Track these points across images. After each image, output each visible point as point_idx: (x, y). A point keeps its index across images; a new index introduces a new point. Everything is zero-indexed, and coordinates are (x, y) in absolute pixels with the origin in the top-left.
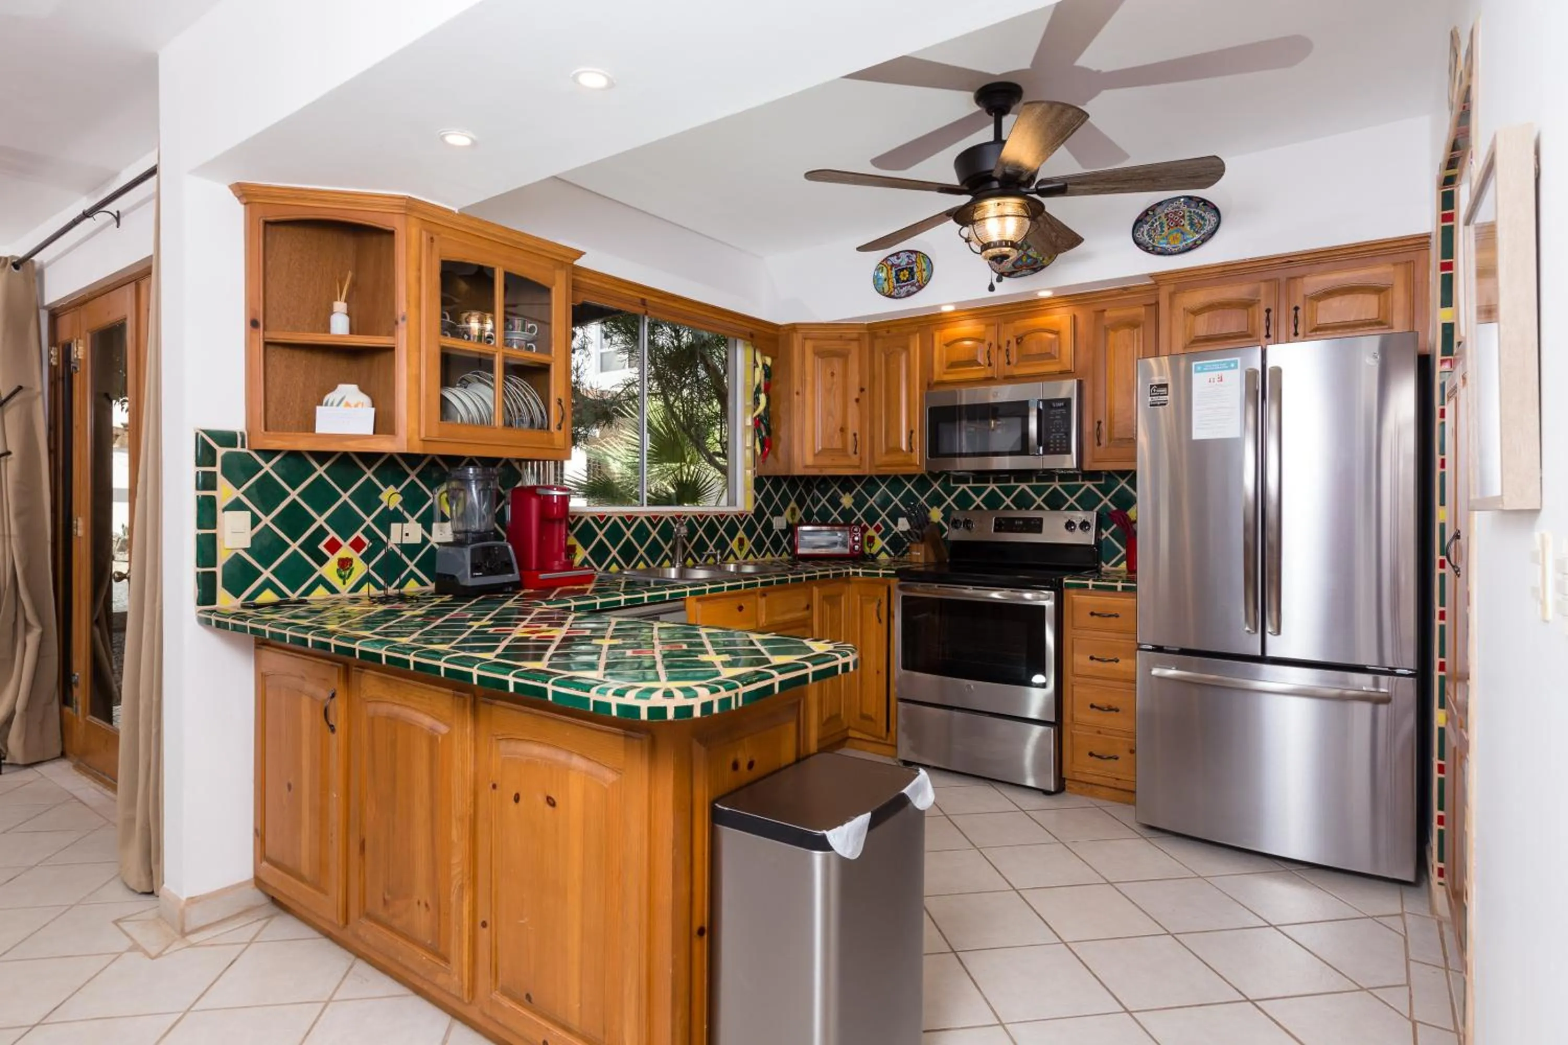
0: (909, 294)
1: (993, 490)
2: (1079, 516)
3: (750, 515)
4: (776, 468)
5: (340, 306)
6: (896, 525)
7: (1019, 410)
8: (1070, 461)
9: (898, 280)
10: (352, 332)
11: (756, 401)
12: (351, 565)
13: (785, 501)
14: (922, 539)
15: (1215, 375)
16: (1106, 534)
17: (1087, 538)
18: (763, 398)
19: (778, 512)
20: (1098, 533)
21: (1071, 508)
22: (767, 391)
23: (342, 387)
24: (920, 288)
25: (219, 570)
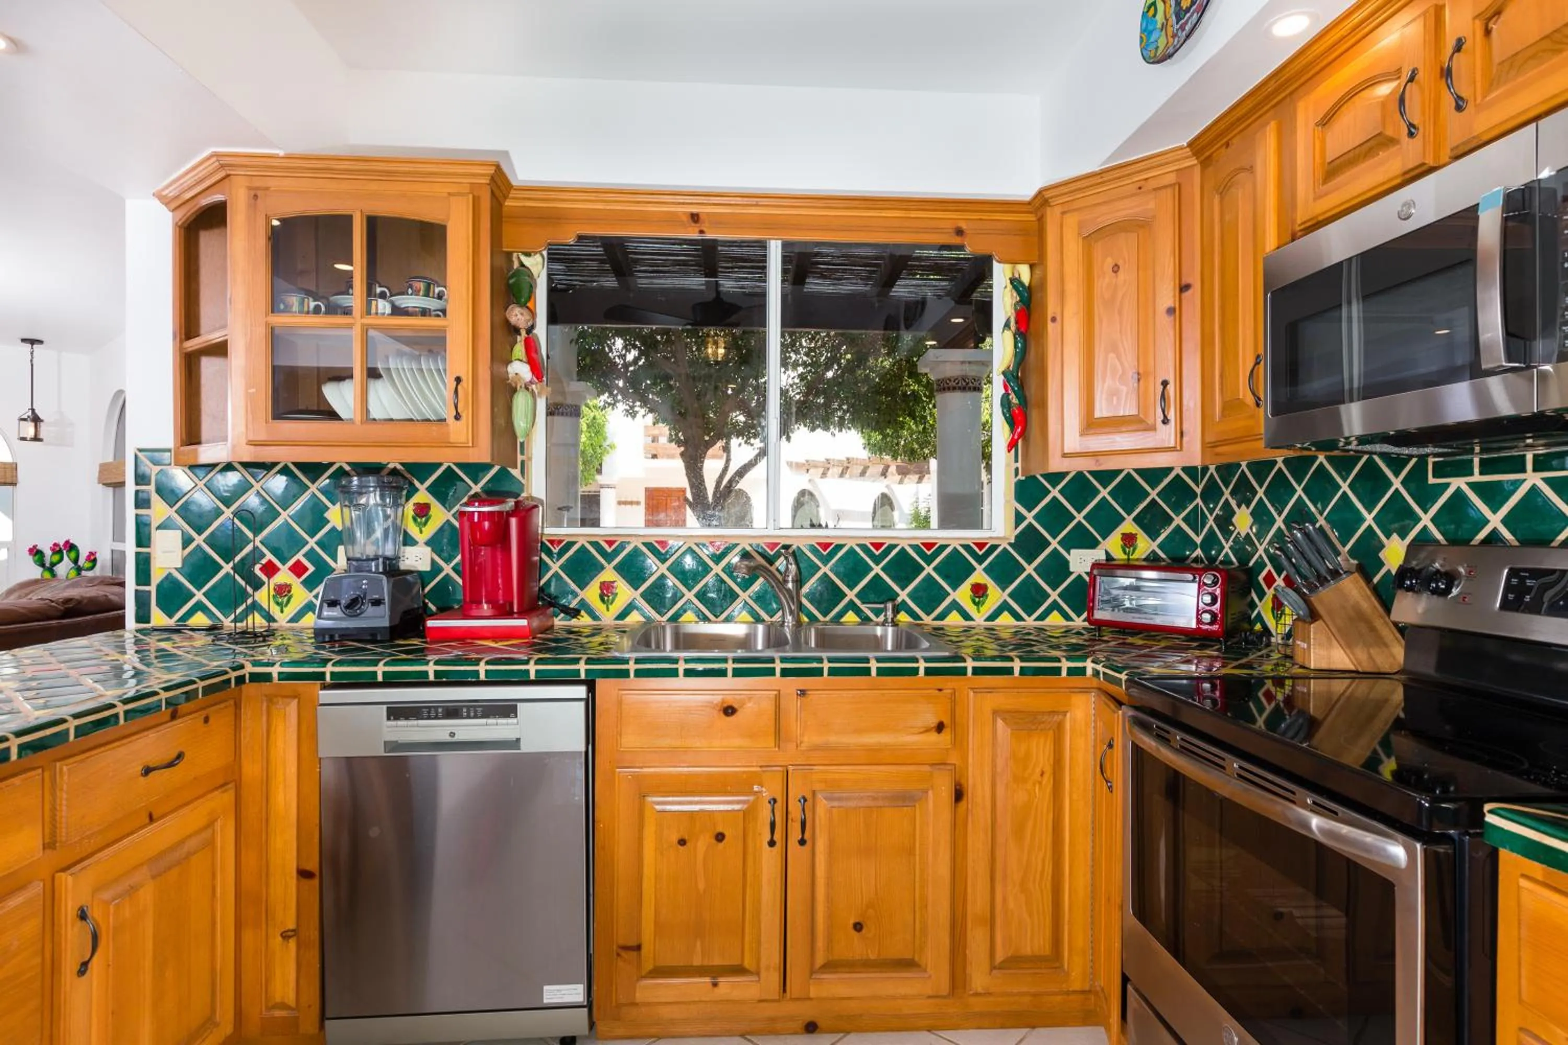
1: (1534, 490)
3: (1004, 545)
12: (289, 591)
19: (1083, 540)
22: (1021, 327)
25: (153, 589)
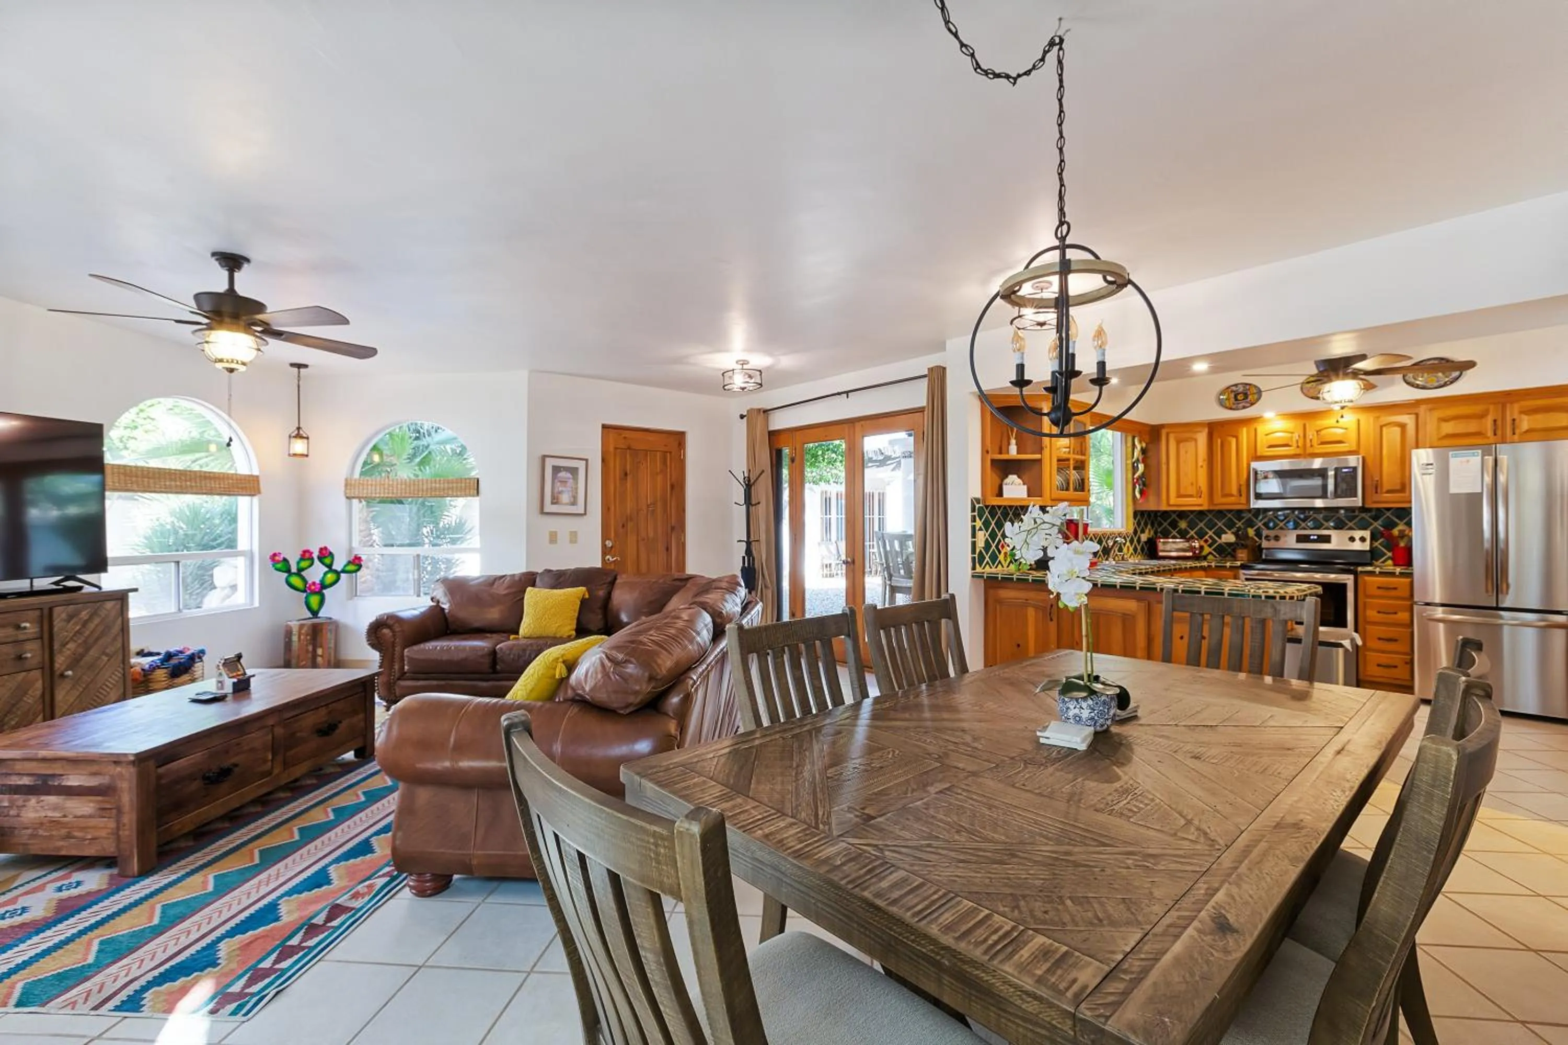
0: (1244, 407)
2: (1358, 534)
3: (1131, 533)
4: (1151, 506)
5: (1013, 441)
6: (1220, 538)
7: (1322, 473)
8: (1357, 501)
9: (1236, 399)
10: (1018, 453)
11: (1135, 469)
13: (1146, 524)
14: (1244, 546)
15: (1464, 459)
16: (1376, 544)
17: (1366, 546)
18: (1141, 467)
19: (1143, 531)
20: (1371, 544)
21: (1351, 529)
22: (1144, 461)
23: (1010, 476)
24: (1252, 404)
25: (977, 554)
